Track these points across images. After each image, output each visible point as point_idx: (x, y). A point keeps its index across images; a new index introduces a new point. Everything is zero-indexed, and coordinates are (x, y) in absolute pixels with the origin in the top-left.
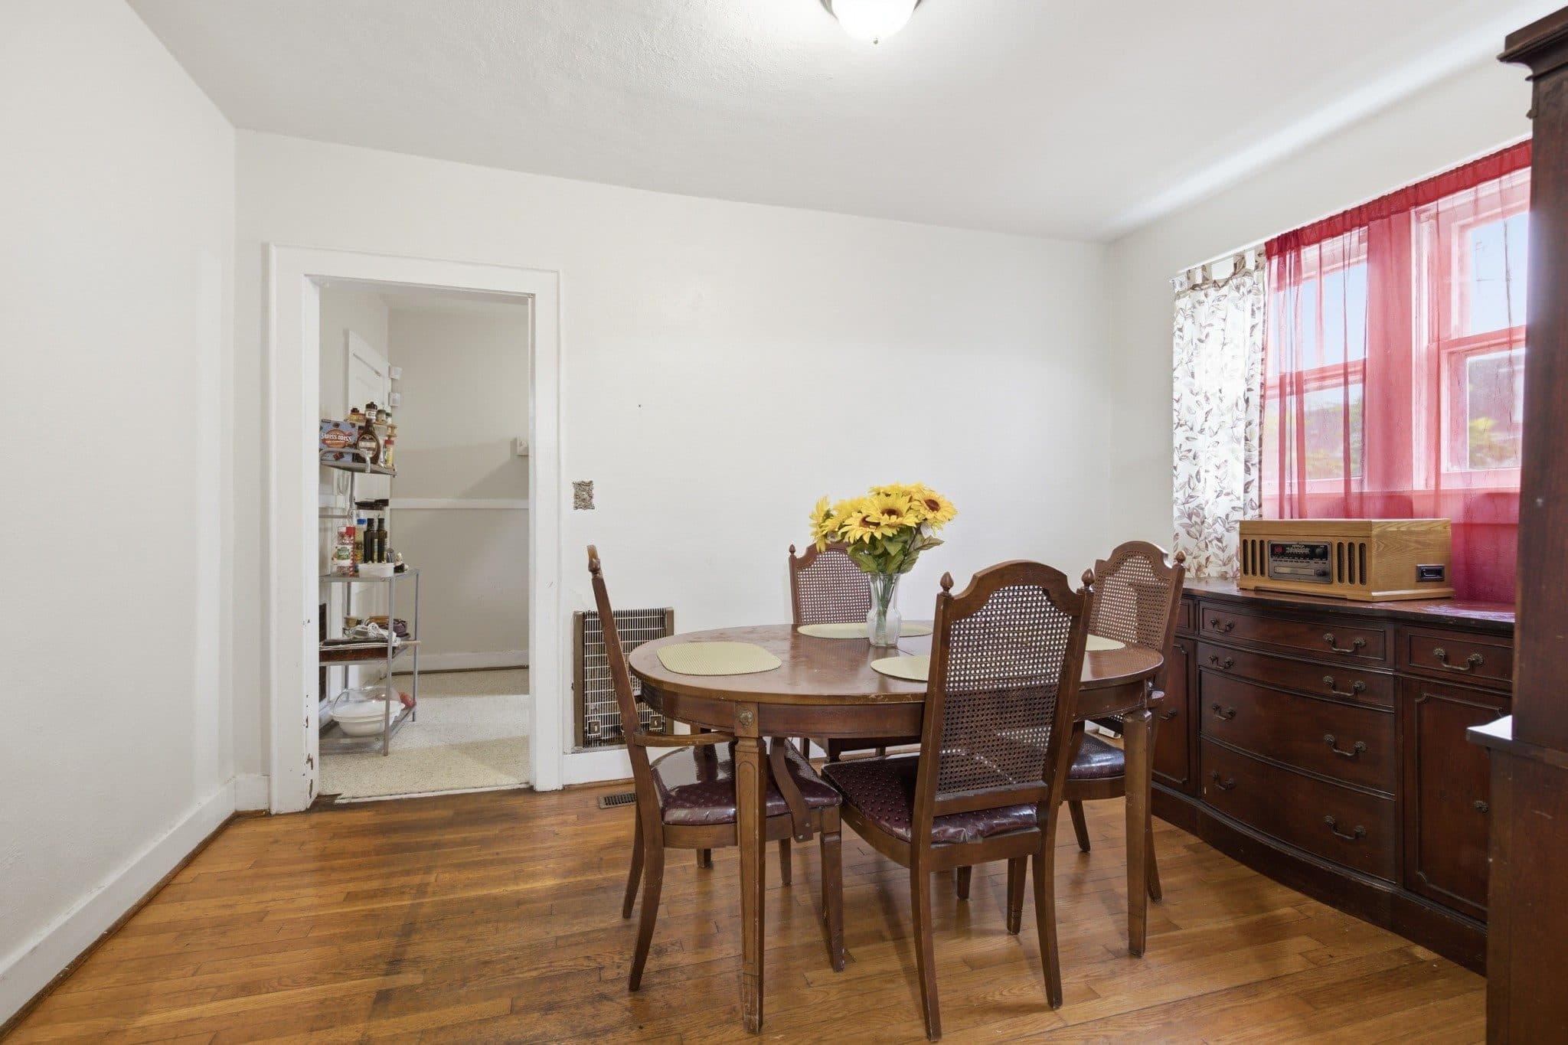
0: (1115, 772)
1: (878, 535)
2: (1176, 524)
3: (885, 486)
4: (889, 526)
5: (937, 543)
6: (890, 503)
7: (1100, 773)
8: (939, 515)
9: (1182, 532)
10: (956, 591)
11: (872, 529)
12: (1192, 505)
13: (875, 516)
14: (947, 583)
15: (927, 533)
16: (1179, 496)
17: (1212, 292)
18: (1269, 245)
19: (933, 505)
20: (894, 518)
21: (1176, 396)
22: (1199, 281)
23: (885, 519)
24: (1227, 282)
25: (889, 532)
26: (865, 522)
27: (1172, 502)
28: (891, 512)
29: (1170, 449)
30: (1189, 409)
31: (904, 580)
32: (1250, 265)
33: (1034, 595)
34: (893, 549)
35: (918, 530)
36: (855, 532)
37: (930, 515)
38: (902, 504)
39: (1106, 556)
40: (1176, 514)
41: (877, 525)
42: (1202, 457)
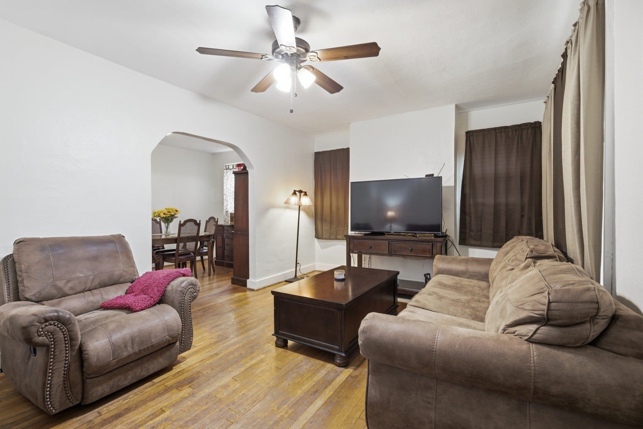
0: (207, 252)
1: (167, 216)
2: (224, 213)
3: (168, 208)
4: (169, 214)
5: (177, 217)
6: (169, 211)
7: (205, 252)
8: (178, 213)
9: (225, 215)
10: (181, 223)
11: (165, 215)
12: (227, 210)
13: (166, 213)
14: (180, 222)
15: (175, 216)
16: (225, 208)
17: (229, 170)
18: (237, 165)
19: (177, 211)
20: (170, 213)
21: (224, 189)
22: (227, 168)
23: (168, 213)
24: (232, 169)
25: (169, 216)
26: (164, 214)
27: (223, 209)
28: (169, 212)
29: (223, 199)
30: (226, 191)
31: (171, 224)
32: (235, 167)
33: (193, 223)
34: (170, 218)
35: (174, 215)
36: (162, 215)
37: (176, 213)
38: (171, 211)
39: (208, 219)
40: (224, 212)
41: (167, 214)
42: (228, 201)
